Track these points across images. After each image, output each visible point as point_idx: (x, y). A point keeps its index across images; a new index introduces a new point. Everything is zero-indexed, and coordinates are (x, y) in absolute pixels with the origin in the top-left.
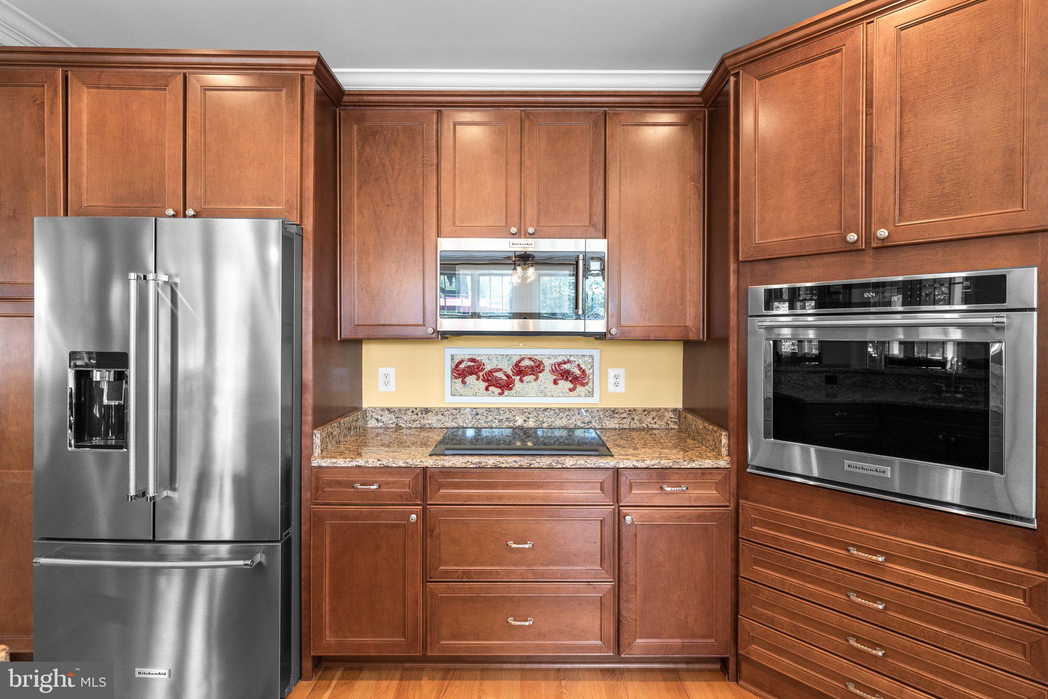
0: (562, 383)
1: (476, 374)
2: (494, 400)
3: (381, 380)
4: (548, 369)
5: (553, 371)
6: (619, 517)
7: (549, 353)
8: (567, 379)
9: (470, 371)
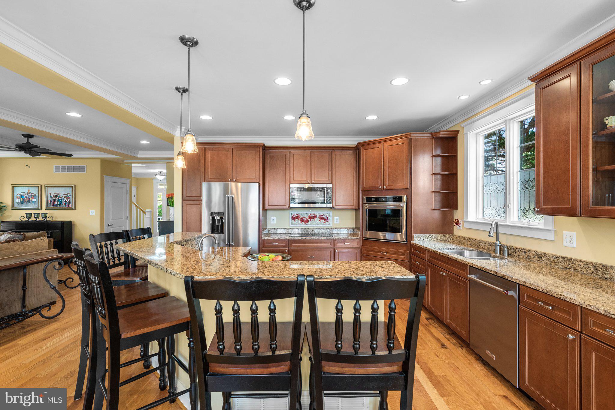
0: (322, 221)
2: (303, 226)
3: (272, 220)
4: (318, 217)
5: (319, 218)
7: (318, 213)
9: (297, 218)
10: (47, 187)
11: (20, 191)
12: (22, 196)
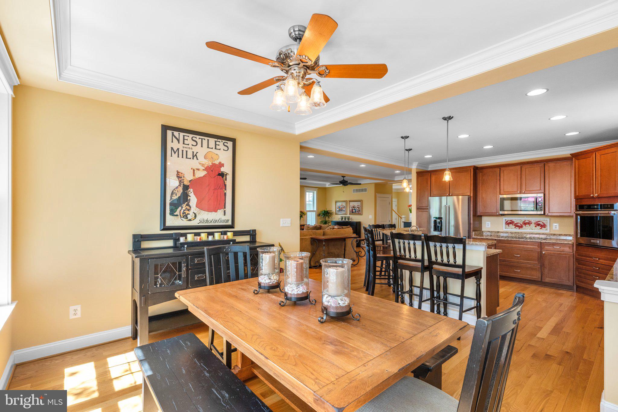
1: (512, 224)
2: (517, 230)
3: (487, 225)
4: (533, 223)
6: (541, 252)
8: (539, 226)
9: (510, 223)
10: (350, 201)
11: (339, 204)
12: (339, 207)
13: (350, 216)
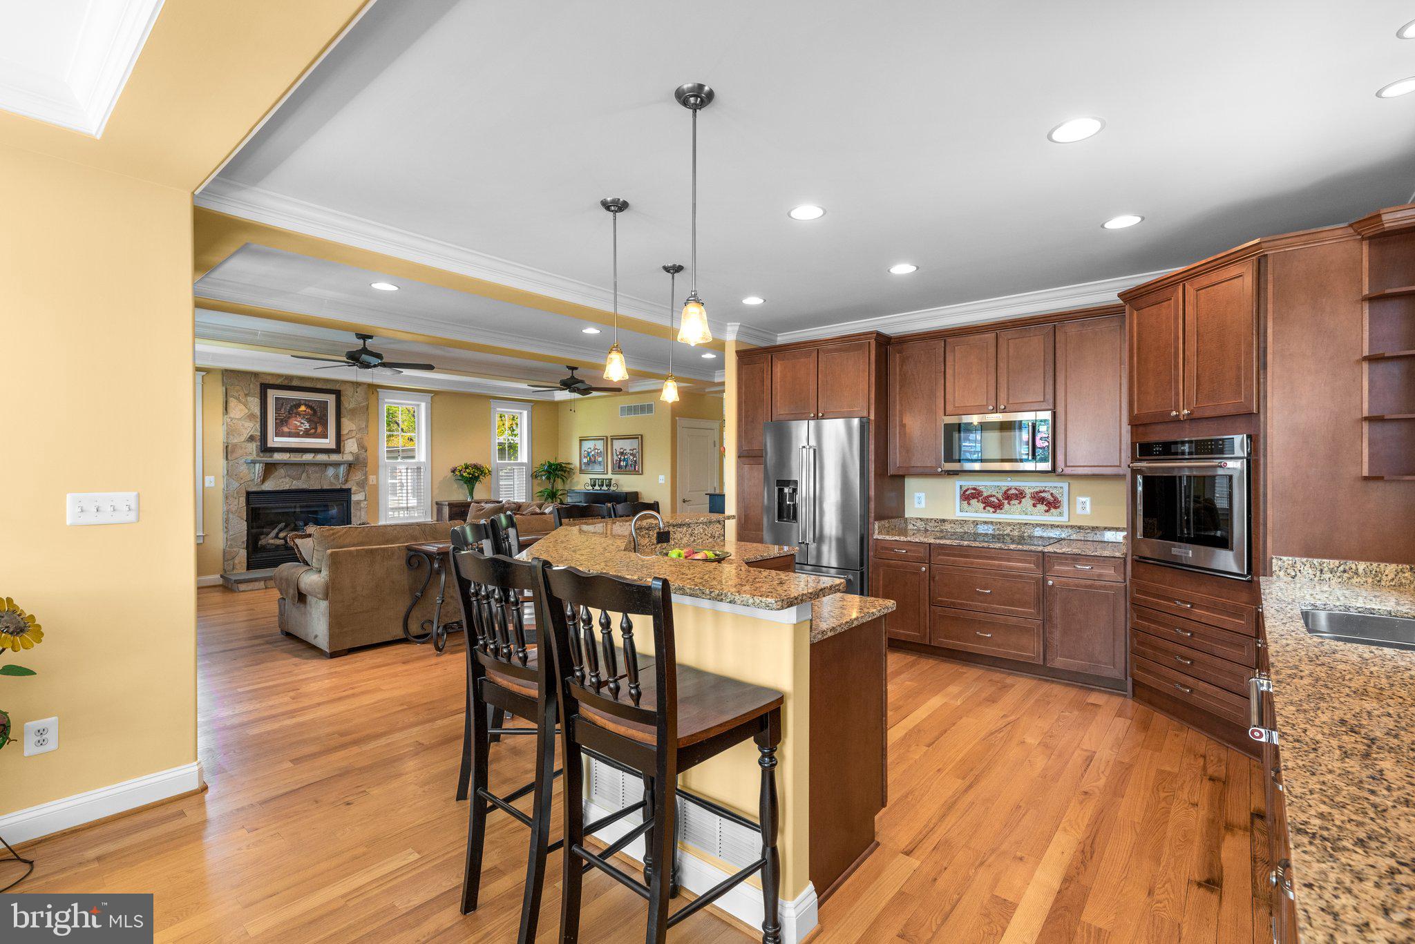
0: (1039, 506)
1: (977, 498)
2: (990, 515)
3: (916, 500)
4: (1028, 496)
5: (1033, 497)
6: (1044, 580)
7: (1030, 486)
8: (1042, 504)
9: (973, 496)
10: (614, 438)
11: (588, 445)
12: (588, 453)
13: (614, 477)
